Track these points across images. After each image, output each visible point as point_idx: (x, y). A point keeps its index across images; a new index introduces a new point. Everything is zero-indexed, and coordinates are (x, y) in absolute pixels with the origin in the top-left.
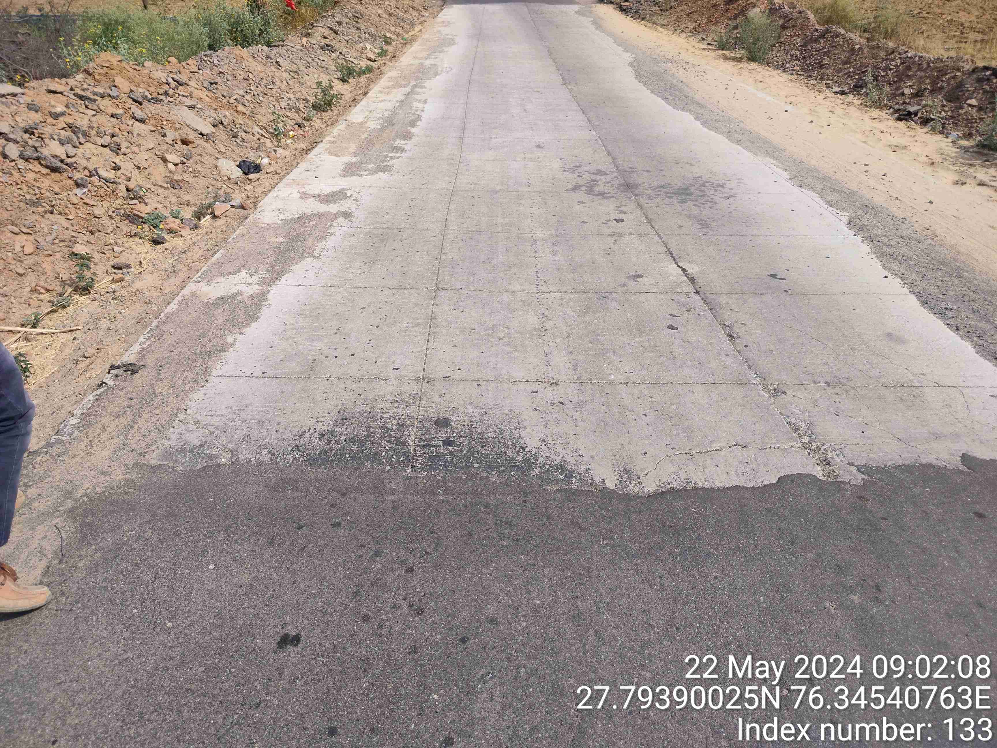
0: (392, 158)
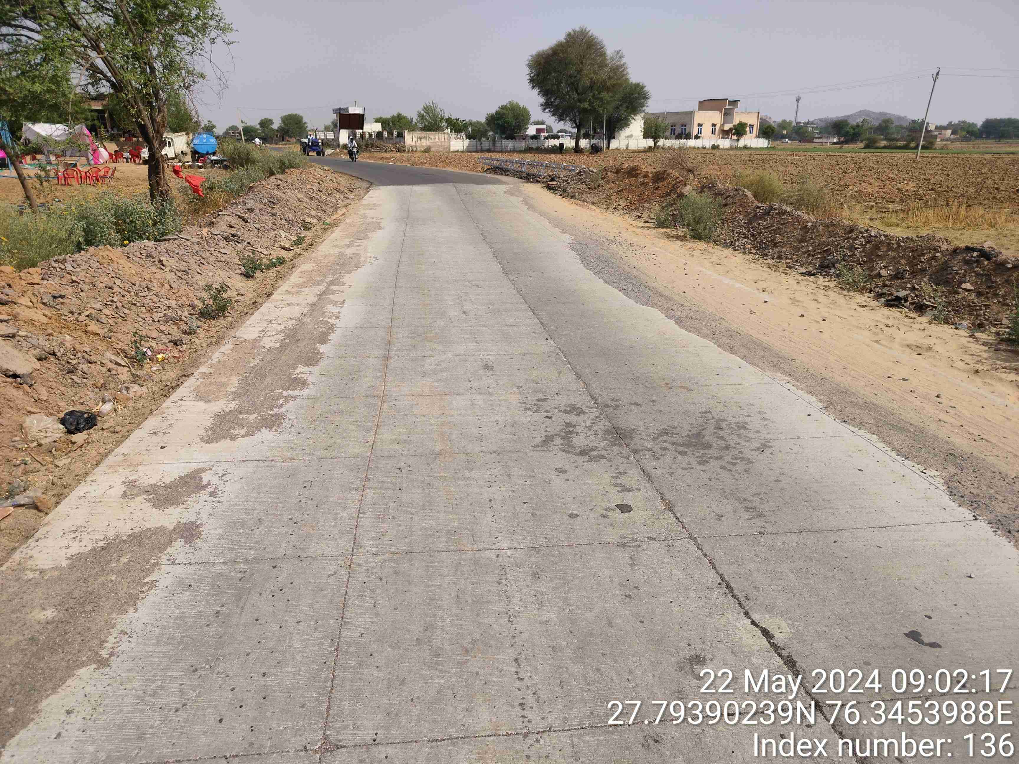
0: (287, 399)
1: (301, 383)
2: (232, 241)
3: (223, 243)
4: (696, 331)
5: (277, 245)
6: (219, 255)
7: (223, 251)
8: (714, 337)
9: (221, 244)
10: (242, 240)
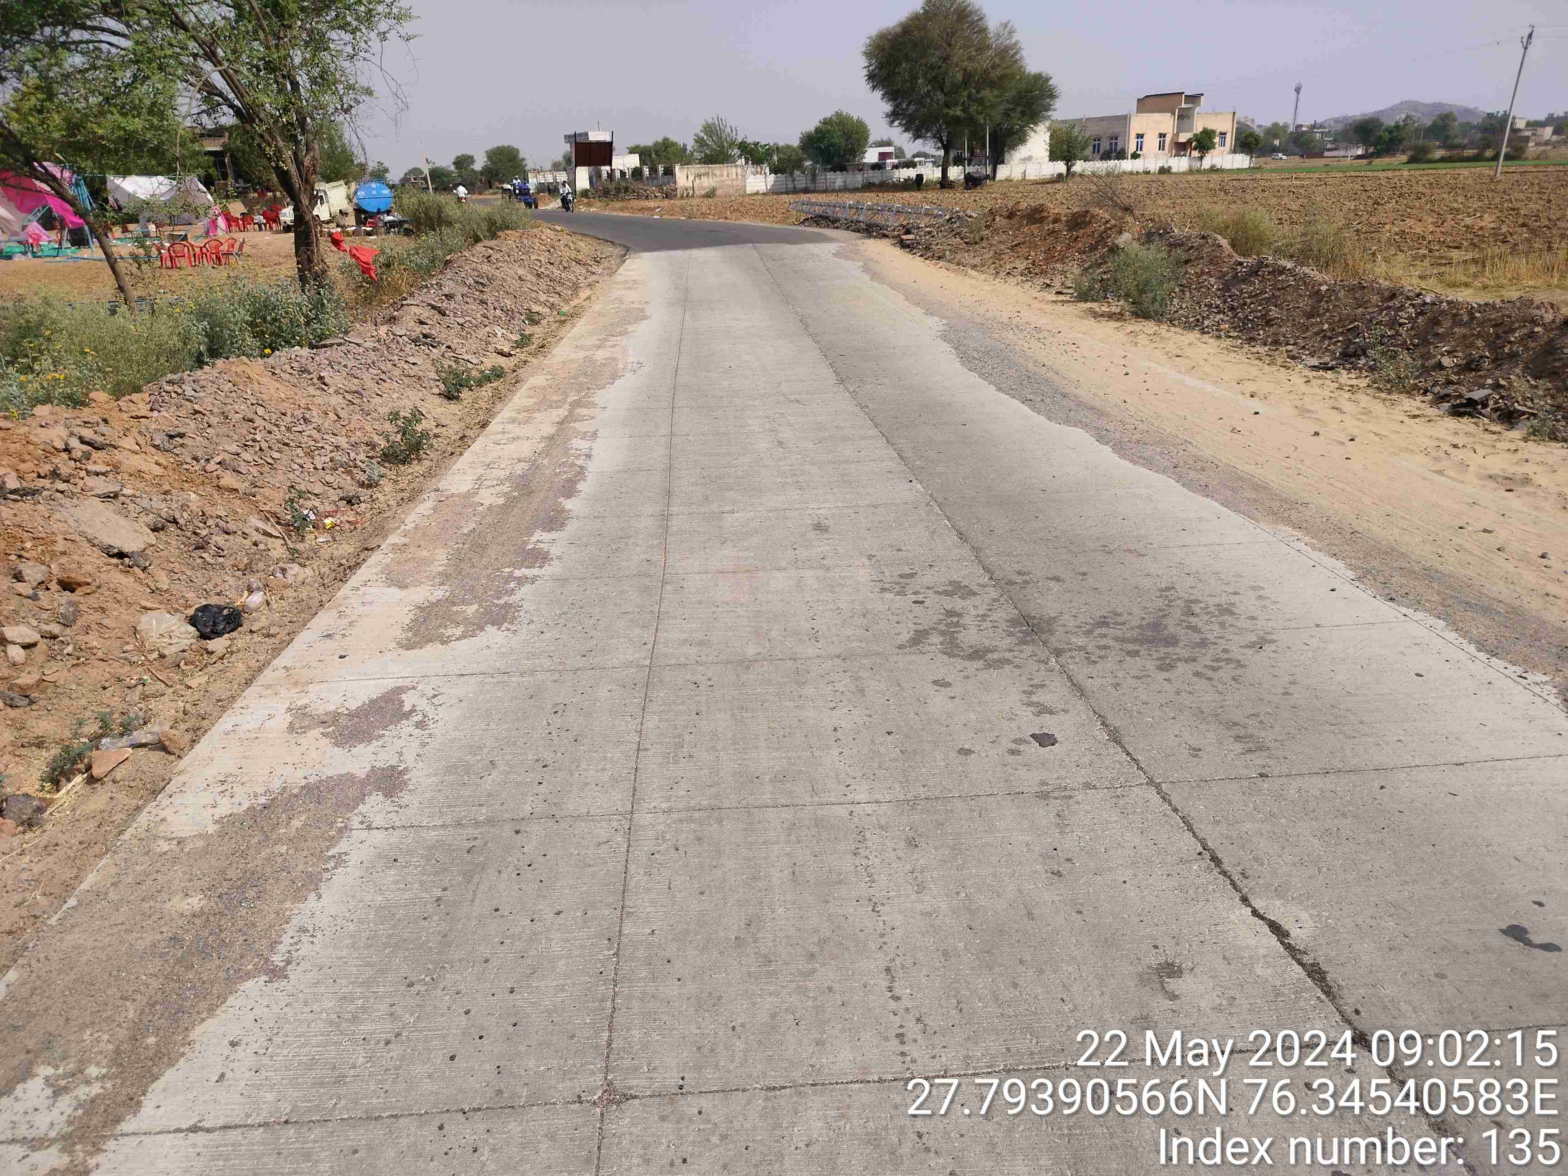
0: (521, 581)
1: (540, 557)
2: (425, 344)
3: (410, 348)
4: (1148, 462)
5: (490, 348)
6: (406, 367)
7: (412, 360)
8: (1175, 471)
9: (407, 349)
10: (439, 343)
